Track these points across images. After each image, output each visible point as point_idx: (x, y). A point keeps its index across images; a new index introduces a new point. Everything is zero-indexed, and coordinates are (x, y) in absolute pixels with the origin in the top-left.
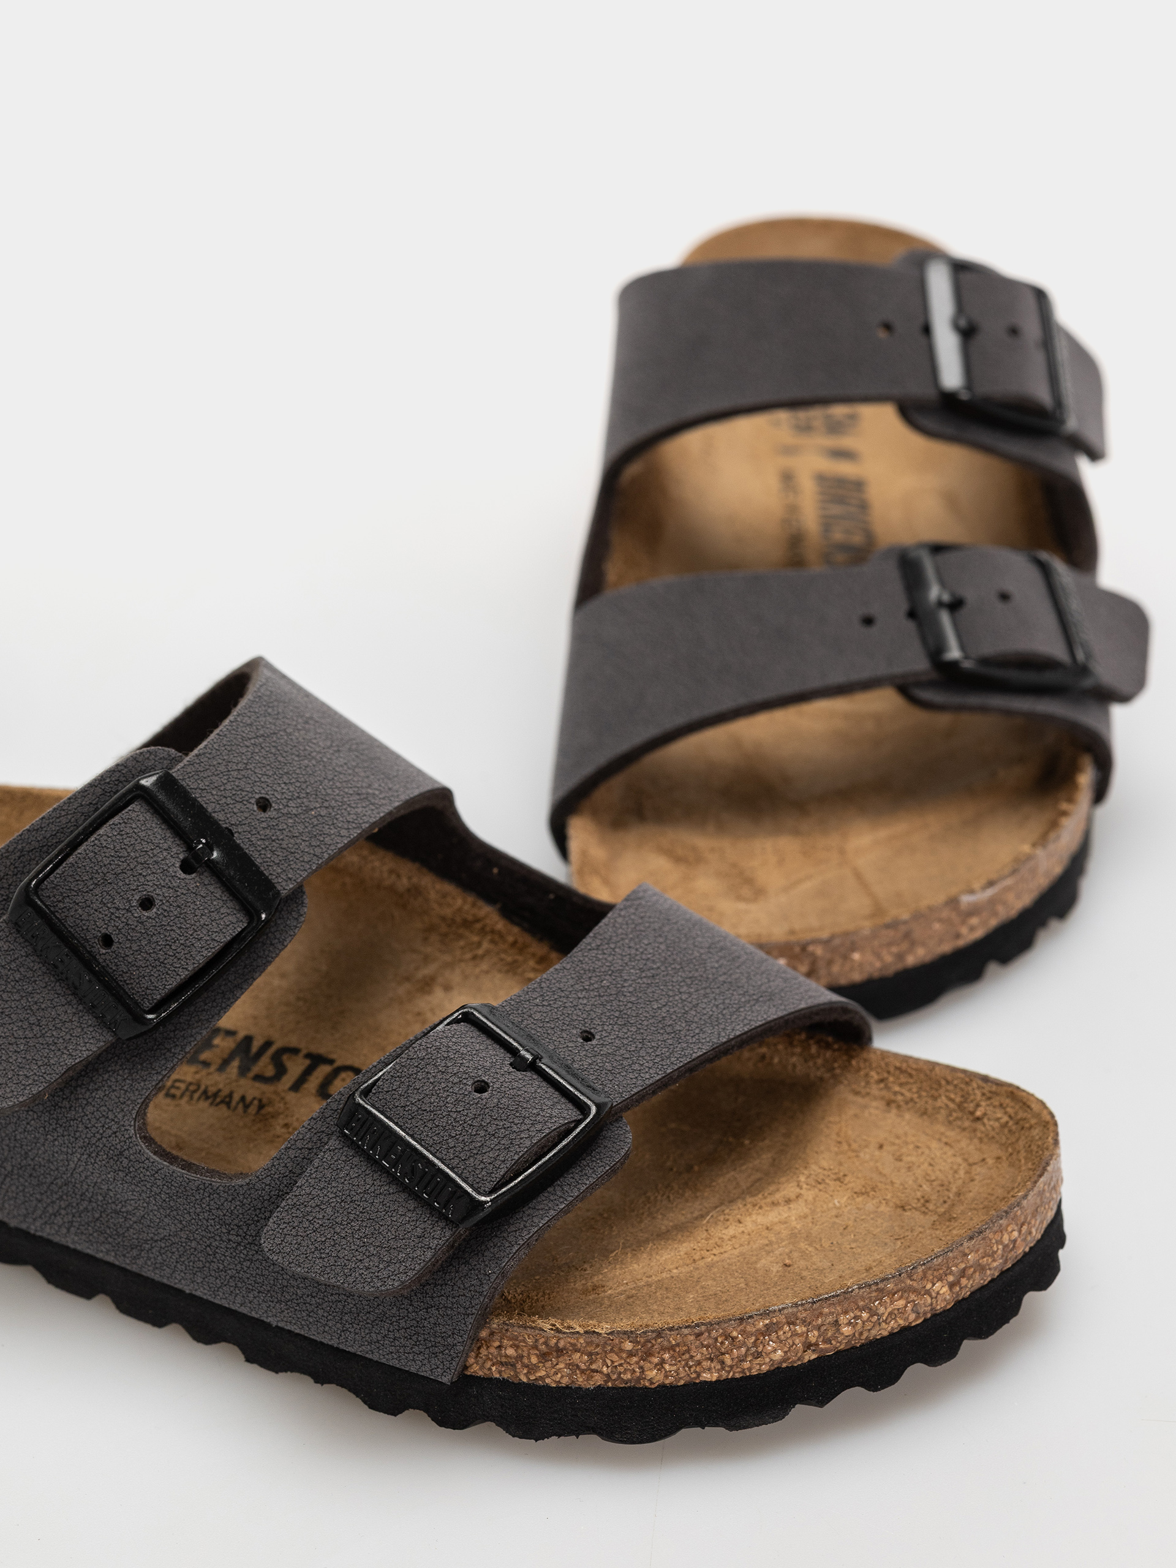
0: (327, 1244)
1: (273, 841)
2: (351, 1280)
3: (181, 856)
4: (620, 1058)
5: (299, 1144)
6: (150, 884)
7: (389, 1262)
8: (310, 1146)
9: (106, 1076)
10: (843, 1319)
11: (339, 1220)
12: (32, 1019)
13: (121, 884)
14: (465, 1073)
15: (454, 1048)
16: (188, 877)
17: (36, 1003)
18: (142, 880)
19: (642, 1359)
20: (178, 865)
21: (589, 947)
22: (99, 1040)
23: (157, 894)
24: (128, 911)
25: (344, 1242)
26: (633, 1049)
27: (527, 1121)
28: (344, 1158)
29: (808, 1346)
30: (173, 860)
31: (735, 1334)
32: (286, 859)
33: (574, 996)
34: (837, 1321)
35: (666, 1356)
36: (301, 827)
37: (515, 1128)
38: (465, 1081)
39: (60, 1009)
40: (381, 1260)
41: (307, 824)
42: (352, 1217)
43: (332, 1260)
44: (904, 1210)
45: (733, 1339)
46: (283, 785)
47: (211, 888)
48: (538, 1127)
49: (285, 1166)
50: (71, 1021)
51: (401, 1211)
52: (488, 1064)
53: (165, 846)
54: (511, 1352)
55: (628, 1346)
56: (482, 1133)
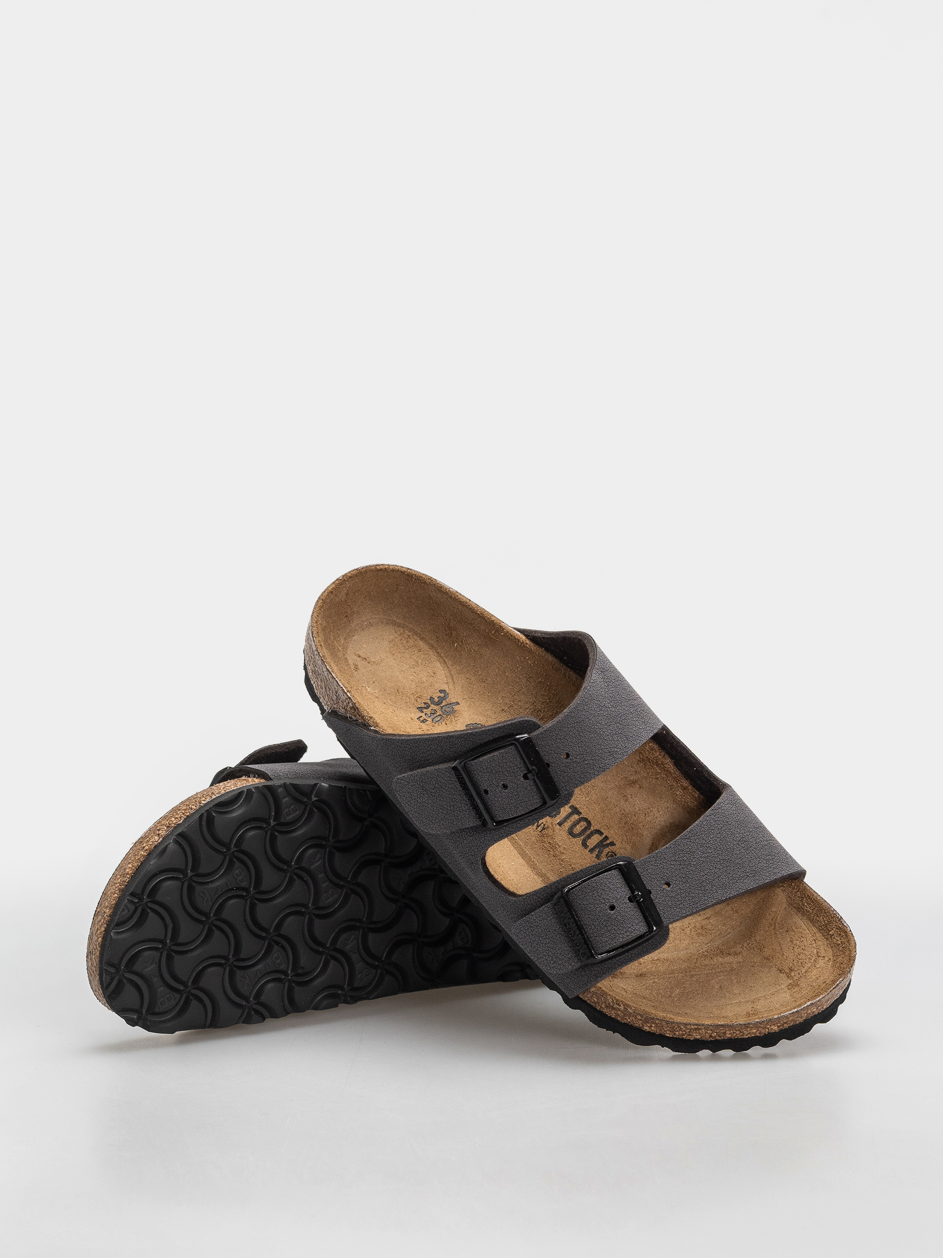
0: (535, 943)
1: (565, 773)
2: (539, 961)
3: (524, 772)
4: (677, 900)
5: (538, 895)
6: (509, 780)
7: (555, 962)
8: (542, 897)
9: (475, 833)
10: (728, 1032)
11: (542, 935)
12: (452, 804)
13: (497, 775)
14: (608, 899)
15: (608, 885)
16: (525, 781)
17: (454, 798)
18: (506, 777)
19: (644, 1022)
20: (522, 775)
21: (685, 837)
22: (474, 823)
23: (510, 785)
24: (497, 786)
25: (541, 945)
26: (684, 896)
27: (624, 930)
28: (551, 912)
29: (711, 1036)
30: (521, 773)
31: (682, 1027)
32: (568, 781)
33: (669, 863)
34: (725, 1032)
35: (653, 1025)
36: (579, 768)
37: (618, 932)
38: (606, 903)
39: (463, 805)
40: (552, 960)
41: (582, 767)
42: (547, 937)
43: (535, 950)
44: (781, 973)
45: (681, 1028)
46: (577, 748)
47: (533, 787)
48: (628, 934)
49: (530, 901)
50: (466, 811)
51: (566, 945)
52: (619, 897)
53: (519, 766)
54: (595, 999)
55: (640, 1018)
56: (605, 928)
